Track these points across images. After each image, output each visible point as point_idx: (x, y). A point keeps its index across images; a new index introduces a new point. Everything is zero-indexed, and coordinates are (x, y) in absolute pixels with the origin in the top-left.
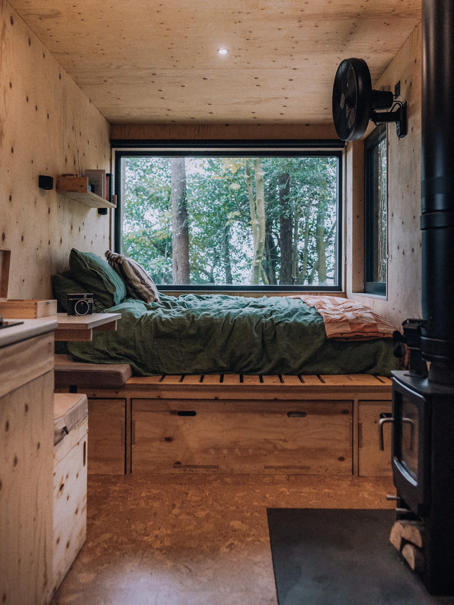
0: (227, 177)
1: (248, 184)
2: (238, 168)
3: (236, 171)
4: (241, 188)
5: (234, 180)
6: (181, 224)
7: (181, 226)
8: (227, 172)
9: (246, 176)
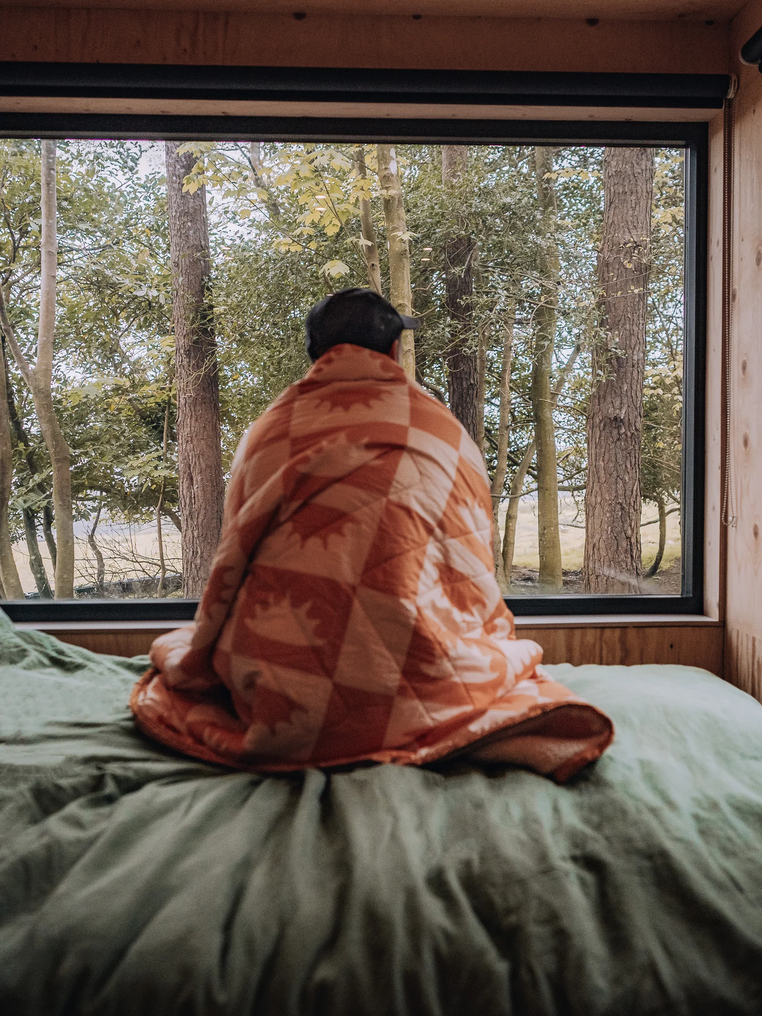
0: (313, 245)
1: (369, 265)
2: (344, 220)
3: (337, 230)
4: (352, 276)
5: (333, 254)
6: (198, 367)
7: (195, 374)
8: (312, 231)
9: (364, 242)
